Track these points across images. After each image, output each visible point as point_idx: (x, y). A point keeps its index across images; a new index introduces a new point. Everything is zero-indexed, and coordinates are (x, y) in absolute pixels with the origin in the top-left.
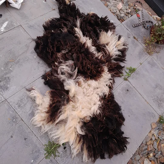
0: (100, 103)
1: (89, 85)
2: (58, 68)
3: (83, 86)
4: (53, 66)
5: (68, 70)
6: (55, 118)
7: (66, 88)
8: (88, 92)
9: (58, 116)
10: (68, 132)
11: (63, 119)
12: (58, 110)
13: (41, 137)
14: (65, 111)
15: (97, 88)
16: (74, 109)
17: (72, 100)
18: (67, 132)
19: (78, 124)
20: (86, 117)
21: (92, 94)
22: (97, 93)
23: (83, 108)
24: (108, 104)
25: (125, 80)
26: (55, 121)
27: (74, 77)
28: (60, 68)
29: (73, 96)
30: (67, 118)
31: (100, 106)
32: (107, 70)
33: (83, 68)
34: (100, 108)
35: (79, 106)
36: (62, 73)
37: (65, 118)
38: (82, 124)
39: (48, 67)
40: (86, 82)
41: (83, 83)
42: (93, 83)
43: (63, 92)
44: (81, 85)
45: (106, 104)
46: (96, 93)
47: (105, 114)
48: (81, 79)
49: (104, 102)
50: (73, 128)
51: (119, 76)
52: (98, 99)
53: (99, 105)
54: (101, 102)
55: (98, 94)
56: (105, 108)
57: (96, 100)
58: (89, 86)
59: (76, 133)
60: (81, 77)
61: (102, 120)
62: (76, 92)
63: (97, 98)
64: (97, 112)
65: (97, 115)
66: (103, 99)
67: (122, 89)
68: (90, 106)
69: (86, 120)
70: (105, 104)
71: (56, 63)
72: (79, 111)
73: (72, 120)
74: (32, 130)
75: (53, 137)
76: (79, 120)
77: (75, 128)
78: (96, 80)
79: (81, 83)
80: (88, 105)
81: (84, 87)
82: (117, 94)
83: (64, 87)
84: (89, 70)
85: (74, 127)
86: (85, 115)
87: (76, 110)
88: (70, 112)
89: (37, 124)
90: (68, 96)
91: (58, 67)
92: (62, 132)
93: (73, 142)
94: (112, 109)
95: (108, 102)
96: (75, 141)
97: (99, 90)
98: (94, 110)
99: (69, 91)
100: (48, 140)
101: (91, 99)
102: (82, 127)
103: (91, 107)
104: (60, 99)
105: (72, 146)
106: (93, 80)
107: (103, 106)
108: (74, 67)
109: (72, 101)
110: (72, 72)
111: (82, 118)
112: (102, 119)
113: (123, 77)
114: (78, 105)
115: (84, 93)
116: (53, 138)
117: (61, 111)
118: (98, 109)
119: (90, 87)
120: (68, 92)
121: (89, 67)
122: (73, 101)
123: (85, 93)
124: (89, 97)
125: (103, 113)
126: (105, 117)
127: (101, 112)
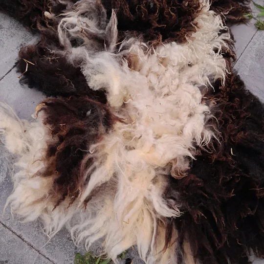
0: (205, 108)
1: (163, 61)
2: (56, 29)
3: (146, 68)
4: (39, 25)
5: (87, 26)
6: (75, 187)
7: (94, 82)
8: (163, 82)
9: (85, 177)
10: (126, 219)
11: (104, 181)
12: (82, 158)
13: (51, 245)
14: (105, 156)
15: (190, 65)
16: (131, 143)
17: (120, 116)
18: (122, 221)
19: (153, 187)
20: (175, 160)
21: (178, 86)
22: (193, 79)
23: (158, 137)
24: (232, 107)
25: (259, 29)
26: (77, 195)
27: (113, 46)
28: (62, 27)
29: (121, 104)
30: (115, 175)
31: (209, 117)
32: (208, 5)
33: (132, 10)
34: (209, 122)
35: (145, 131)
36: (75, 43)
37: (108, 179)
38: (166, 184)
39: (29, 35)
40: (152, 53)
41: (142, 57)
42: (173, 51)
43: (87, 99)
44: (138, 66)
45: (226, 108)
46: (187, 83)
47: (229, 139)
48: (136, 46)
49: (218, 102)
50: (140, 202)
51: (243, 21)
52: (199, 96)
53: (206, 115)
54: (208, 105)
55: (195, 84)
56: (226, 121)
57: (193, 100)
58: (162, 63)
59: (154, 215)
60: (131, 40)
61: (224, 158)
62: (126, 88)
63: (193, 95)
64: (202, 137)
65: (205, 147)
66: (214, 94)
67: (257, 55)
68: (178, 124)
69: (177, 173)
70: (221, 107)
71: (47, 14)
72: (148, 145)
73: (130, 179)
74: (19, 233)
75: (85, 238)
76: (153, 174)
77: (147, 202)
78: (181, 40)
79: (137, 61)
80: (174, 122)
81: (150, 69)
82: (246, 73)
83: (85, 81)
84: (154, 13)
85: (142, 197)
86: (169, 156)
87: (139, 144)
88: (120, 154)
89: (24, 215)
90: (105, 109)
91: (54, 24)
92: (108, 220)
93: (150, 248)
94: (248, 118)
95: (231, 99)
96: (155, 243)
97: (195, 69)
98: (193, 133)
99: (105, 91)
100: (73, 250)
101: (177, 103)
102: (167, 195)
103: (183, 127)
104: (80, 123)
105: (149, 258)
106: (174, 43)
107: (217, 115)
108: (104, 10)
109: (121, 121)
110: (101, 31)
111: (163, 166)
112: (225, 155)
113: (253, 21)
114: (140, 128)
115: (152, 88)
116: (87, 241)
117: (90, 161)
118: (205, 127)
119: (166, 66)
120: (102, 95)
121: (152, 5)
122: (125, 121)
123: (156, 87)
124: (169, 98)
125: (224, 137)
126: (232, 149)
127: (216, 135)
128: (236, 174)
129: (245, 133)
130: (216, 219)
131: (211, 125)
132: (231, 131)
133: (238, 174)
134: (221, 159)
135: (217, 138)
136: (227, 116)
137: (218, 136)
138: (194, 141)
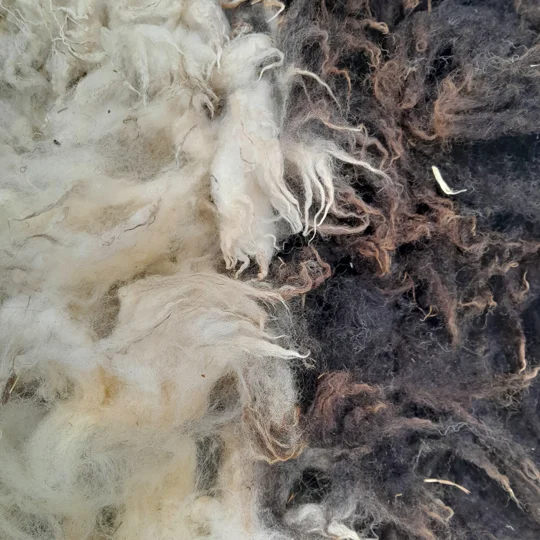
31: (285, 80)
45: (333, 6)
47: (408, 138)
54: (259, 26)
56: (359, 63)
57: (193, 42)
61: (425, 224)
63: (181, 22)
112: (422, 209)
125: (382, 139)
126: (436, 170)
127: (345, 146)
128: (501, 263)
129: (459, 80)
130: (505, 482)
131: (309, 116)
132: (400, 96)
133: (509, 260)
134: (414, 237)
135: (358, 157)
136: (352, 41)
137: (359, 146)
138: (277, 219)
